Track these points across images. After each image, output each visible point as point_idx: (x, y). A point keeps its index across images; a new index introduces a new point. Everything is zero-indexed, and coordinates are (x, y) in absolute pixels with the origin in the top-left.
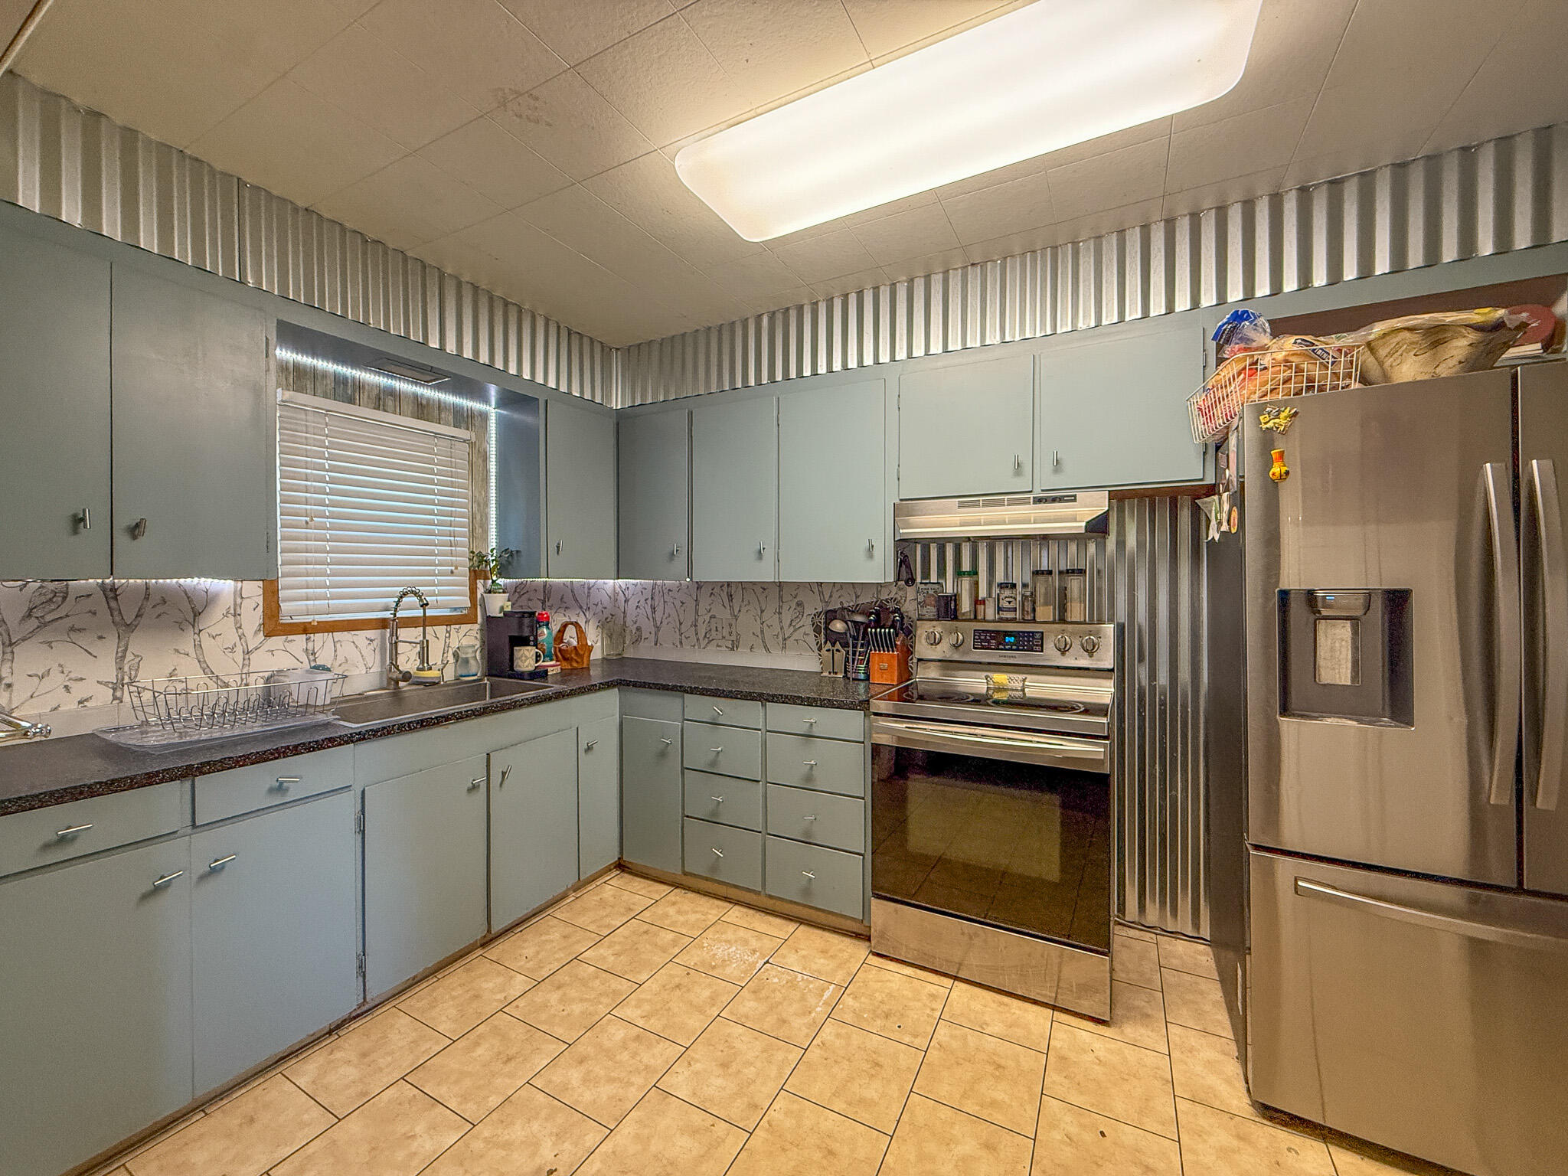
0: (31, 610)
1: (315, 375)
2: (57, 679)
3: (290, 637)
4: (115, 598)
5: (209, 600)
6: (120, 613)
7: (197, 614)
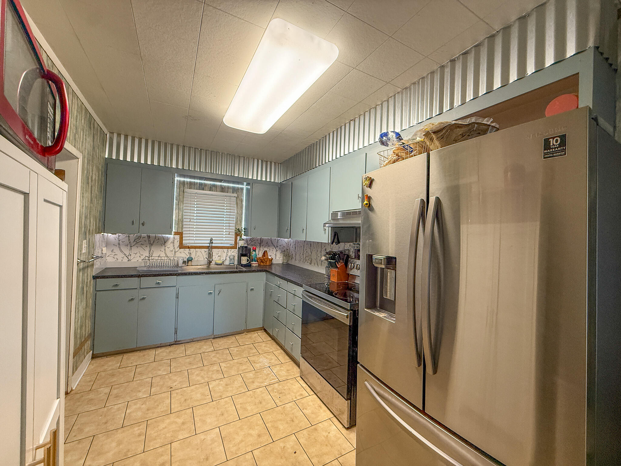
0: (135, 240)
1: (194, 184)
2: (138, 255)
3: (185, 249)
4: (149, 238)
5: (168, 239)
6: (150, 241)
7: (165, 242)
